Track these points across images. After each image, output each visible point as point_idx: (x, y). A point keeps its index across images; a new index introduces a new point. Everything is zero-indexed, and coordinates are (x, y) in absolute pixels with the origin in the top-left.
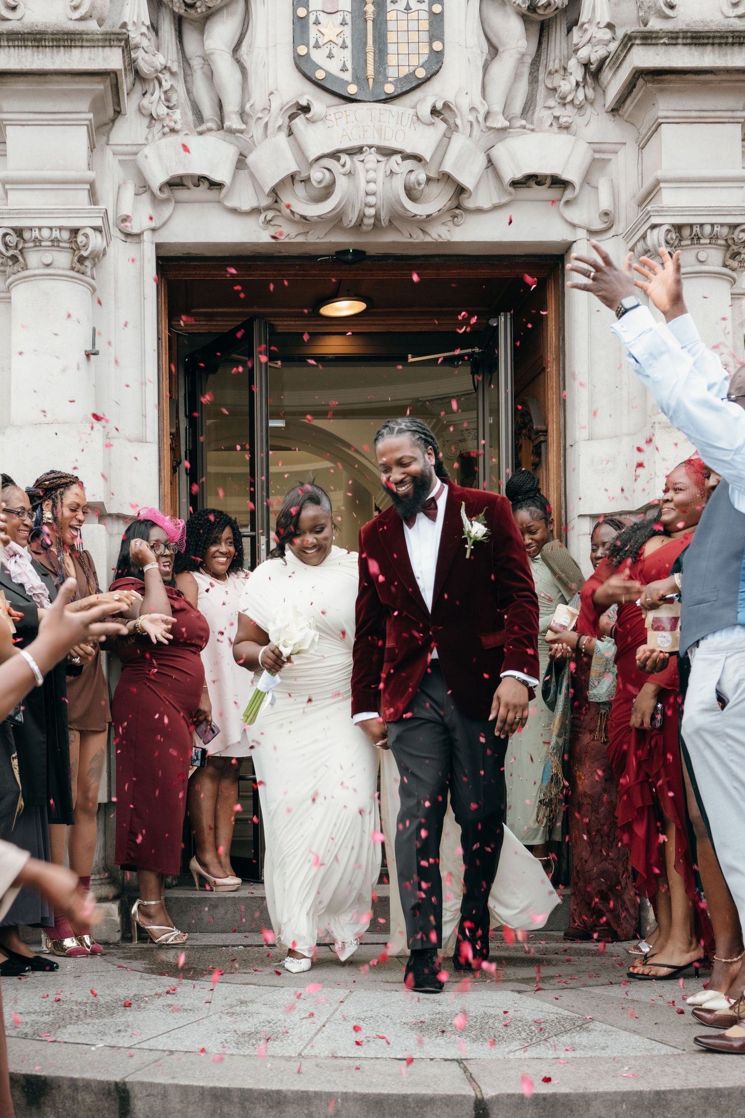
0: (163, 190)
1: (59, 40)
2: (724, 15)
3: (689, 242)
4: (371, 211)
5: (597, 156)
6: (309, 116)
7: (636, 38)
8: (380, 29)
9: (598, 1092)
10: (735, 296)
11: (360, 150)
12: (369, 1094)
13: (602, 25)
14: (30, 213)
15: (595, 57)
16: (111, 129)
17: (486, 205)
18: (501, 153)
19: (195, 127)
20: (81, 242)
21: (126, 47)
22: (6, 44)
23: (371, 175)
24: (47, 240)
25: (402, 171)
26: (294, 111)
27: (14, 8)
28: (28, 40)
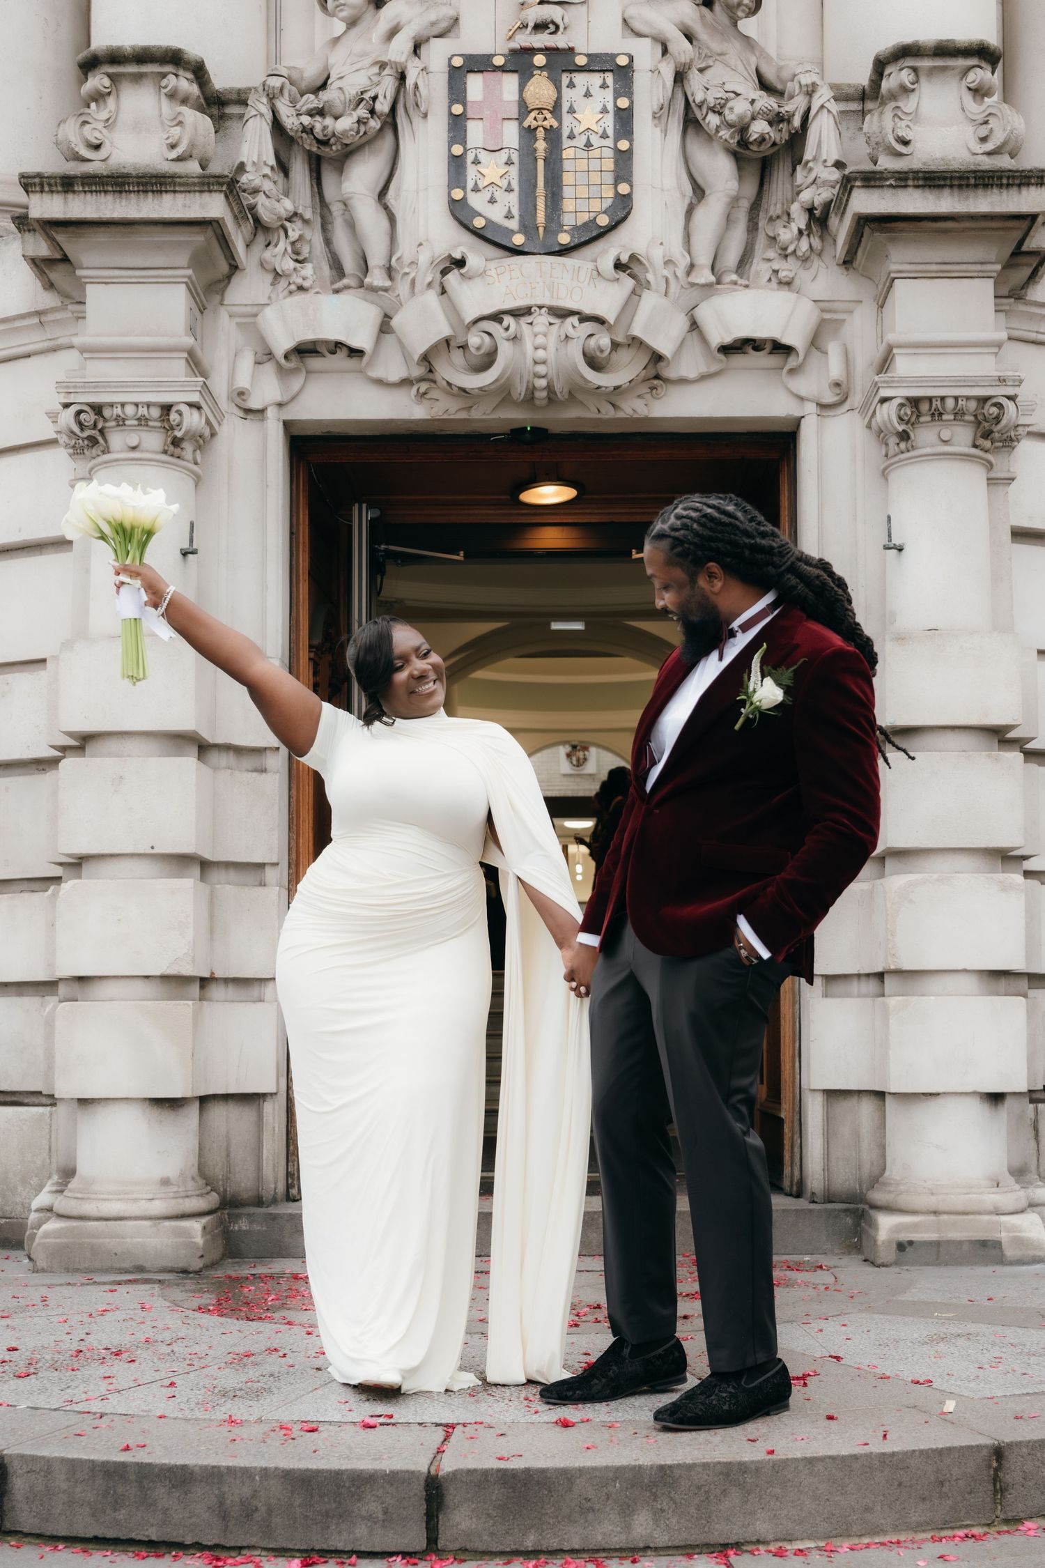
0: (290, 358)
1: (146, 184)
2: (971, 152)
3: (929, 418)
4: (542, 383)
5: (827, 316)
6: (463, 271)
7: (855, 179)
8: (553, 169)
9: (584, 1467)
10: (991, 482)
11: (527, 311)
12: (294, 1469)
13: (830, 163)
14: (110, 387)
15: (818, 201)
16: (226, 286)
17: (692, 374)
18: (705, 314)
19: (332, 283)
20: (174, 421)
21: (231, 192)
22: (81, 189)
23: (540, 340)
24: (132, 419)
25: (578, 335)
26: (448, 265)
27: (97, 147)
28: (107, 185)
